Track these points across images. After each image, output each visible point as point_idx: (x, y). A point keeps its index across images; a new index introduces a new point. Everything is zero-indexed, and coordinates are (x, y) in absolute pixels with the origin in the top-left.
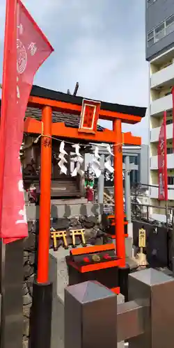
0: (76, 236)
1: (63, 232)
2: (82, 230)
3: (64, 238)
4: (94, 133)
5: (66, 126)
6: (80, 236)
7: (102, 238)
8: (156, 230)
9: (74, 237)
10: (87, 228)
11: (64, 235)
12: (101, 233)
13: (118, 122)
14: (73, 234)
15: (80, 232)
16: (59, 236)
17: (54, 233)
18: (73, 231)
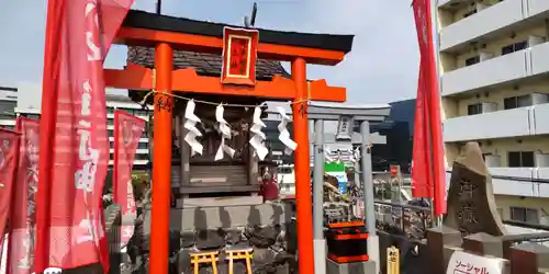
0: (235, 261)
1: (212, 254)
2: (246, 251)
3: (214, 264)
4: (250, 83)
5: (199, 74)
6: (244, 261)
7: (287, 265)
8: (416, 248)
9: (231, 263)
10: (259, 246)
11: (214, 260)
12: (285, 255)
13: (299, 62)
14: (231, 258)
15: (243, 253)
16: (204, 260)
17: (196, 255)
18: (231, 252)
